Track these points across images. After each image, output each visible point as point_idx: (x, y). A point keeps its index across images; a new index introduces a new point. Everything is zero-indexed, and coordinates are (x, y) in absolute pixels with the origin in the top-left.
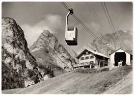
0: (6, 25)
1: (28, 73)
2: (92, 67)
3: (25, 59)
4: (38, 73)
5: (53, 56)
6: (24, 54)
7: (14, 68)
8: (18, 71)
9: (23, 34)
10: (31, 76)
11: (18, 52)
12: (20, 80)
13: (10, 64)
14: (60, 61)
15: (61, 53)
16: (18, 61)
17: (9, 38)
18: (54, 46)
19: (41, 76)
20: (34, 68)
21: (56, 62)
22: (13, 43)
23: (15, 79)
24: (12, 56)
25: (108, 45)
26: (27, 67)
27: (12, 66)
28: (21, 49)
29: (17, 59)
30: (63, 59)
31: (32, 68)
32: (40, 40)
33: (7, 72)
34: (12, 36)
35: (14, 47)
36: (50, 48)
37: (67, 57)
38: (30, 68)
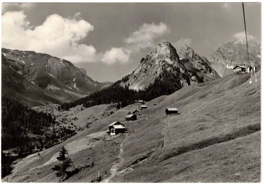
0: (165, 47)
1: (182, 76)
2: (240, 72)
3: (179, 67)
4: (188, 75)
5: (192, 62)
6: (178, 64)
7: (173, 73)
8: (175, 75)
9: (176, 51)
10: (184, 77)
11: (174, 63)
12: (177, 80)
13: (170, 71)
14: (197, 66)
15: (197, 60)
16: (175, 69)
17: (168, 55)
18: (192, 56)
19: (190, 76)
20: (185, 72)
21: (194, 66)
22: (171, 58)
23: (175, 80)
24: (171, 66)
25: (229, 50)
26: (181, 71)
27: (172, 72)
28: (176, 61)
29: (174, 68)
30: (199, 64)
31: (184, 72)
32: (182, 52)
33: (170, 76)
34: (170, 53)
35: (172, 60)
36: (189, 57)
37: (202, 62)
38: (183, 72)
